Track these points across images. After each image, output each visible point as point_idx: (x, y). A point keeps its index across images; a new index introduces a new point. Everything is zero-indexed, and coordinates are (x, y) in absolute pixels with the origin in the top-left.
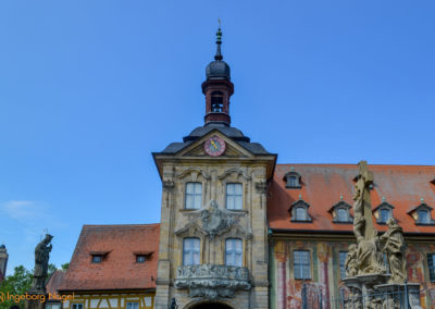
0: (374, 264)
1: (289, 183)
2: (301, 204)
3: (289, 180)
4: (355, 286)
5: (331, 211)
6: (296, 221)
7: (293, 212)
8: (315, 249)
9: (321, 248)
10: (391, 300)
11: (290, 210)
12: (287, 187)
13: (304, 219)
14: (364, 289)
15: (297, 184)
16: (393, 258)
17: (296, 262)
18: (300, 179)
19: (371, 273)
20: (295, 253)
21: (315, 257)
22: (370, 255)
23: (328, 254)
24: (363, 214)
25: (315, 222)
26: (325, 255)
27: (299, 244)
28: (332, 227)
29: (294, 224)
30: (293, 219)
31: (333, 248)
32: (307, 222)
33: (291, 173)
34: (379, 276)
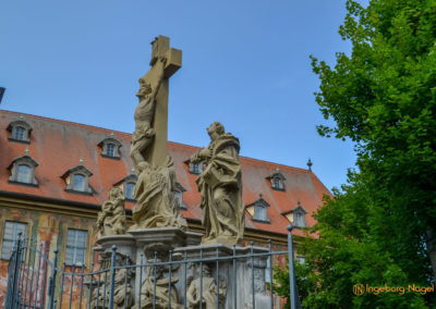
0: (165, 211)
1: (14, 136)
2: (28, 161)
3: (14, 131)
4: (124, 251)
5: (64, 177)
6: (15, 182)
7: (13, 171)
8: (36, 223)
9: (45, 221)
10: (208, 281)
11: (10, 168)
12: (10, 140)
13: (27, 181)
14: (140, 259)
15: (25, 138)
16: (218, 194)
17: (6, 237)
18: (30, 132)
19: (161, 227)
20: (8, 225)
21: (35, 233)
22: (160, 193)
23: (52, 230)
24: (152, 125)
25: (42, 187)
26: (48, 232)
27: (15, 213)
28: (64, 197)
29: (11, 186)
30: (11, 178)
31: (61, 223)
32: (31, 185)
33: (19, 122)
34: (178, 232)
